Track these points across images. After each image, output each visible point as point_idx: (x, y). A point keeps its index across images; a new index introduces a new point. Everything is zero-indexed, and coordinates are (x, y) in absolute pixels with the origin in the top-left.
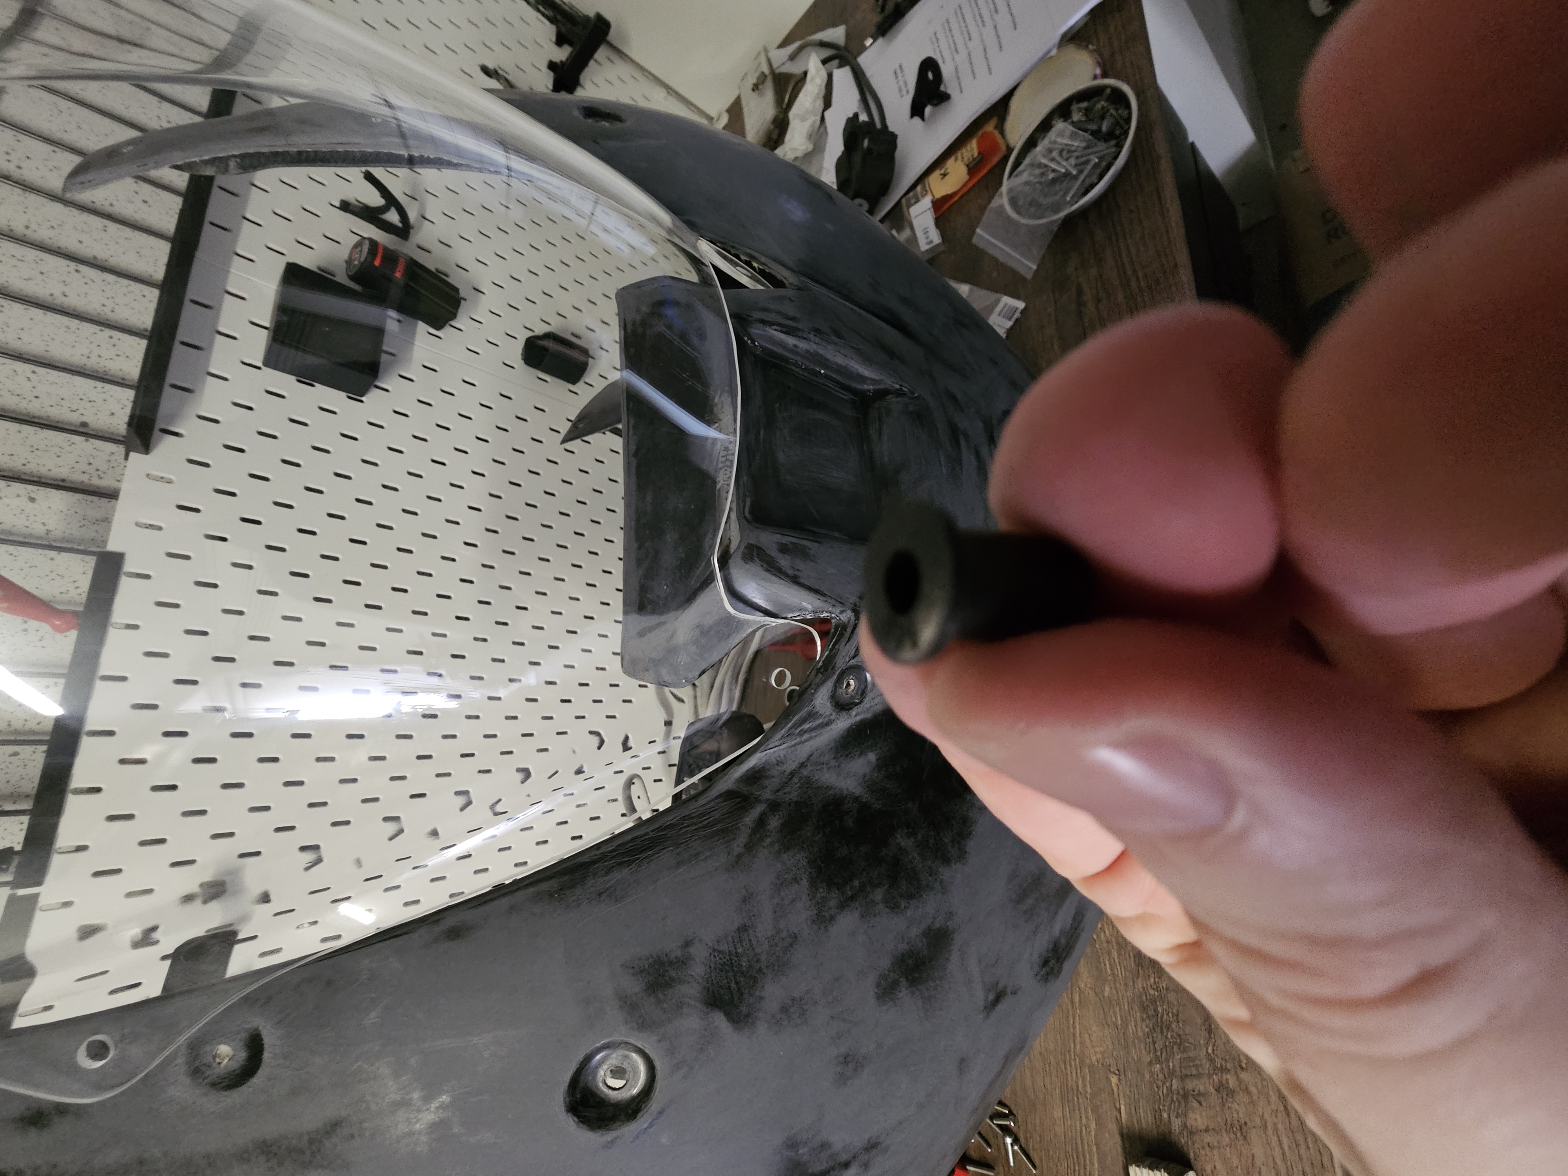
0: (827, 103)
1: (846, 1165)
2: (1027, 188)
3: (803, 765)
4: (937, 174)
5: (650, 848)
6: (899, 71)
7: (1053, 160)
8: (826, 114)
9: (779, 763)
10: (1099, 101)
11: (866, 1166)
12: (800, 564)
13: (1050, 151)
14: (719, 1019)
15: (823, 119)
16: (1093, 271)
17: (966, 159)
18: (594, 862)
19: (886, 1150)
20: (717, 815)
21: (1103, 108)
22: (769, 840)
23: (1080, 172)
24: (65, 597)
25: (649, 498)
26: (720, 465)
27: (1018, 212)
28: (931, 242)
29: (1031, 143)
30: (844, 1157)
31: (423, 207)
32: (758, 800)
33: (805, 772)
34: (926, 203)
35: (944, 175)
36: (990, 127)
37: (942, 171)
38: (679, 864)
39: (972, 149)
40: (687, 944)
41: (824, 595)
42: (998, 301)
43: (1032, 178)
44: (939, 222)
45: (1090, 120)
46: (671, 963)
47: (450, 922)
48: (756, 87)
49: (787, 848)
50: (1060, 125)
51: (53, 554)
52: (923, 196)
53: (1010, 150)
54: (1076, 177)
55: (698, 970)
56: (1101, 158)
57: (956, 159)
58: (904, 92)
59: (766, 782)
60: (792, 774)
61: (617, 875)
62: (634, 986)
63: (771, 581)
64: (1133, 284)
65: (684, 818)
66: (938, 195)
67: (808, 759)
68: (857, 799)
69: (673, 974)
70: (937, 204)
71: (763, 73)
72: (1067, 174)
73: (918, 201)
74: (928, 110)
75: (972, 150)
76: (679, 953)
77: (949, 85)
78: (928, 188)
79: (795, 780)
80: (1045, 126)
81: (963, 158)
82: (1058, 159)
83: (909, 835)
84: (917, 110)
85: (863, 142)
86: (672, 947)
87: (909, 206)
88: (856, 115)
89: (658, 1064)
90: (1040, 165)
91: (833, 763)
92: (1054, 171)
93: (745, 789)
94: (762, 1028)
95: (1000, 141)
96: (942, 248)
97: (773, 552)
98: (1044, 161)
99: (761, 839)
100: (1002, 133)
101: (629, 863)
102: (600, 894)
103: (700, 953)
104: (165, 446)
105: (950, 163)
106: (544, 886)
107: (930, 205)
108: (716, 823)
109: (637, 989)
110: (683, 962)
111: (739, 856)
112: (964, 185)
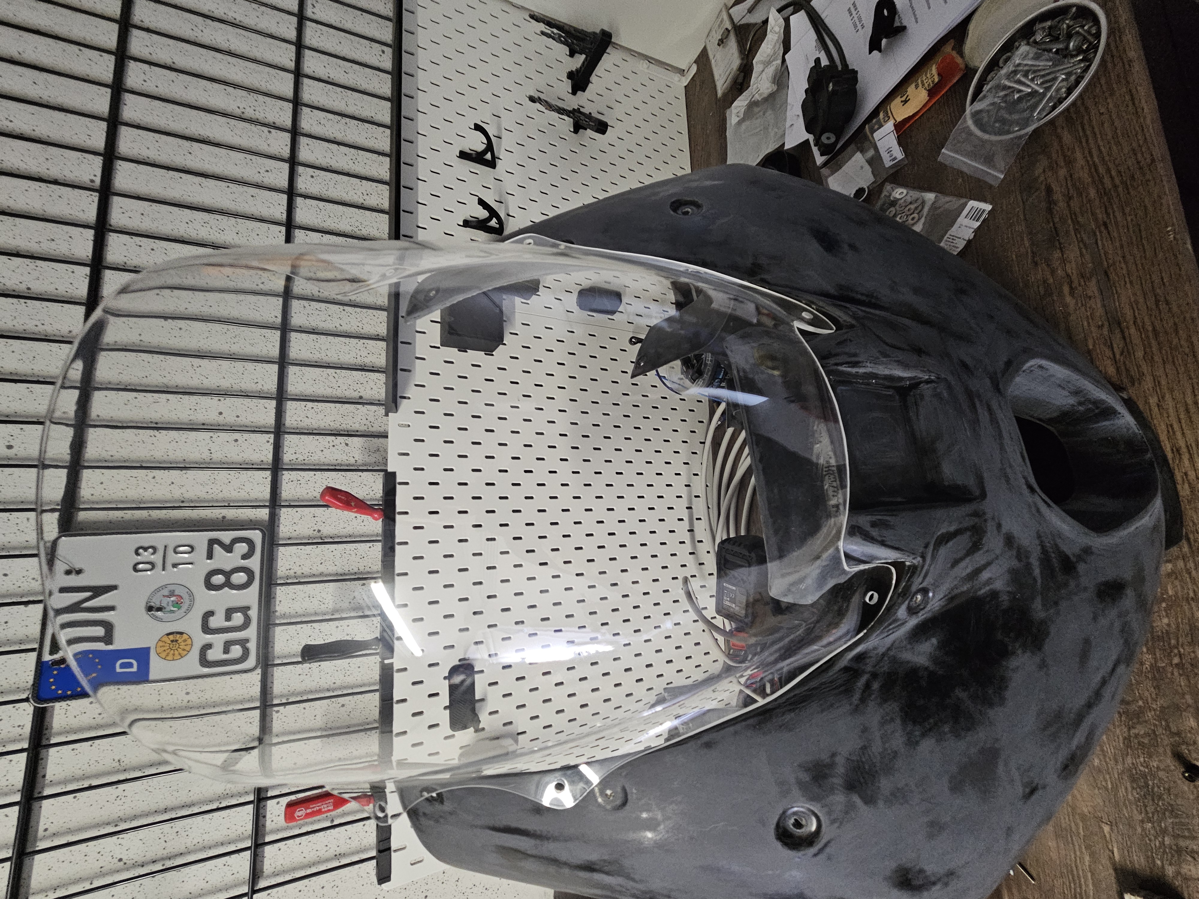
0: (787, 47)
1: (934, 884)
2: (991, 107)
3: (889, 649)
4: (898, 100)
5: (805, 701)
6: (853, 10)
7: (1019, 82)
8: (786, 56)
9: (875, 648)
10: (1063, 20)
11: (946, 884)
12: (885, 533)
13: (1015, 72)
14: (856, 799)
15: (784, 60)
16: (1063, 172)
17: (926, 85)
18: (774, 709)
19: (959, 877)
20: (840, 682)
21: (1069, 27)
22: (873, 696)
23: (1047, 89)
27: (984, 131)
28: (895, 158)
29: (994, 65)
30: (933, 879)
31: (507, 208)
32: (864, 672)
33: (891, 653)
34: (889, 126)
35: (905, 102)
36: (948, 49)
37: (903, 99)
38: (822, 711)
39: (932, 74)
40: (834, 755)
41: (902, 550)
42: (965, 204)
43: (996, 100)
44: (901, 142)
45: (1056, 39)
46: (825, 766)
47: (706, 738)
48: (721, 42)
49: (885, 701)
50: (1024, 48)
51: (360, 473)
52: (886, 122)
53: (970, 72)
54: (1044, 95)
55: (840, 770)
56: (1069, 74)
57: (917, 87)
58: (859, 27)
59: (868, 661)
60: (883, 655)
61: (788, 717)
62: (805, 777)
63: (867, 546)
64: (1107, 181)
65: (822, 684)
66: (899, 119)
67: (892, 645)
68: (926, 669)
69: (827, 771)
70: (898, 126)
71: (727, 29)
72: (1034, 93)
73: (881, 126)
74: (884, 42)
75: (932, 76)
76: (828, 760)
77: (905, 18)
78: (890, 114)
79: (886, 658)
80: (1009, 47)
81: (923, 85)
82: (1023, 79)
83: (964, 690)
84: (874, 45)
85: (828, 87)
86: (825, 757)
87: (873, 131)
88: (818, 61)
89: (822, 818)
90: (1005, 88)
91: (909, 646)
92: (1020, 91)
93: (855, 666)
94: (881, 804)
95: (959, 60)
96: (906, 162)
97: (868, 528)
98: (1008, 83)
99: (870, 695)
100: (961, 54)
101: (793, 710)
102: (780, 727)
103: (840, 760)
104: (404, 405)
105: (911, 89)
106: (751, 721)
107: (893, 128)
108: (841, 686)
109: (808, 779)
110: (832, 765)
111: (857, 706)
112: (924, 106)
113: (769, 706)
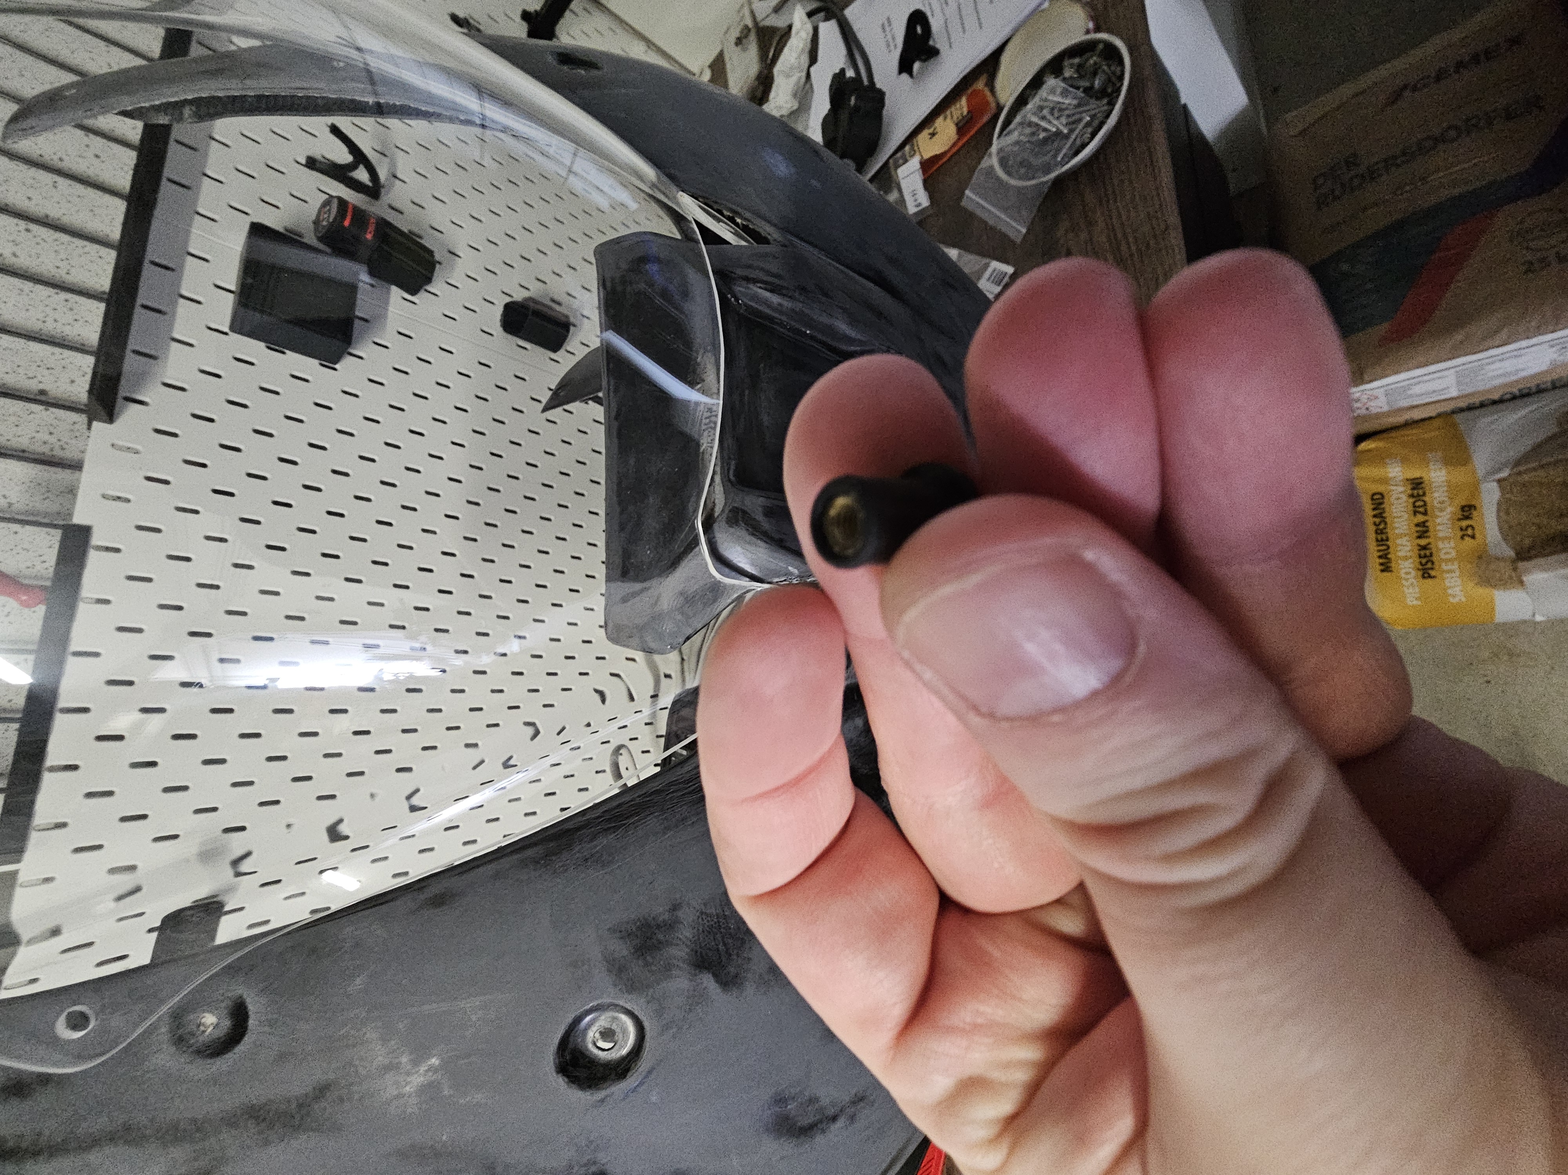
0: (813, 58)
1: (834, 1119)
2: (1016, 148)
4: (925, 133)
5: (636, 814)
6: (887, 25)
7: (1043, 118)
8: (812, 69)
10: (1092, 57)
11: (852, 1118)
13: (1041, 108)
14: (708, 981)
15: (808, 75)
16: (1084, 236)
17: (955, 117)
18: (578, 829)
19: (872, 1103)
21: (1095, 63)
23: (1071, 131)
24: (33, 572)
25: (632, 461)
26: (704, 427)
27: (1009, 173)
28: (919, 205)
29: (1021, 101)
30: (831, 1112)
31: (393, 164)
34: (914, 164)
35: (933, 135)
36: (980, 85)
37: (931, 130)
38: (667, 829)
39: (962, 107)
40: (675, 907)
42: (987, 266)
43: (1022, 138)
44: (928, 184)
45: (1081, 77)
46: (658, 927)
47: (434, 889)
48: (739, 42)
50: (1051, 82)
51: (16, 527)
52: (912, 156)
53: (1000, 108)
54: (1067, 137)
55: (686, 933)
56: (1093, 117)
57: (945, 118)
58: (892, 47)
61: (603, 841)
62: (621, 949)
63: (756, 545)
64: (1124, 247)
65: (671, 784)
66: (927, 156)
69: (661, 937)
70: (926, 165)
71: (746, 27)
72: (1058, 133)
73: (906, 161)
74: (917, 66)
76: (666, 916)
77: (938, 40)
78: (916, 148)
80: (1036, 83)
81: (952, 117)
82: (1049, 117)
84: (905, 66)
85: (850, 101)
86: (660, 911)
87: (897, 167)
88: (843, 71)
89: (646, 1024)
90: (1030, 124)
92: (1045, 130)
94: (750, 989)
95: (990, 98)
96: (930, 212)
97: (759, 516)
98: (1035, 119)
100: (992, 90)
101: (616, 828)
102: (586, 860)
103: (687, 916)
104: (130, 414)
105: (939, 122)
107: (918, 166)
109: (625, 952)
110: (671, 926)
112: (954, 145)
113: (569, 825)
